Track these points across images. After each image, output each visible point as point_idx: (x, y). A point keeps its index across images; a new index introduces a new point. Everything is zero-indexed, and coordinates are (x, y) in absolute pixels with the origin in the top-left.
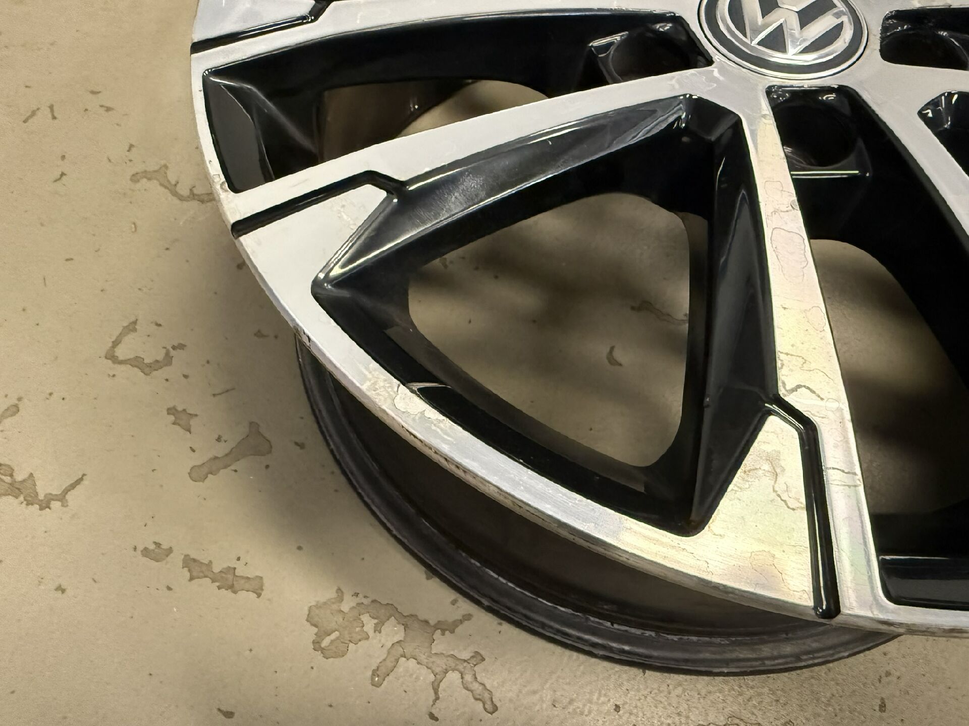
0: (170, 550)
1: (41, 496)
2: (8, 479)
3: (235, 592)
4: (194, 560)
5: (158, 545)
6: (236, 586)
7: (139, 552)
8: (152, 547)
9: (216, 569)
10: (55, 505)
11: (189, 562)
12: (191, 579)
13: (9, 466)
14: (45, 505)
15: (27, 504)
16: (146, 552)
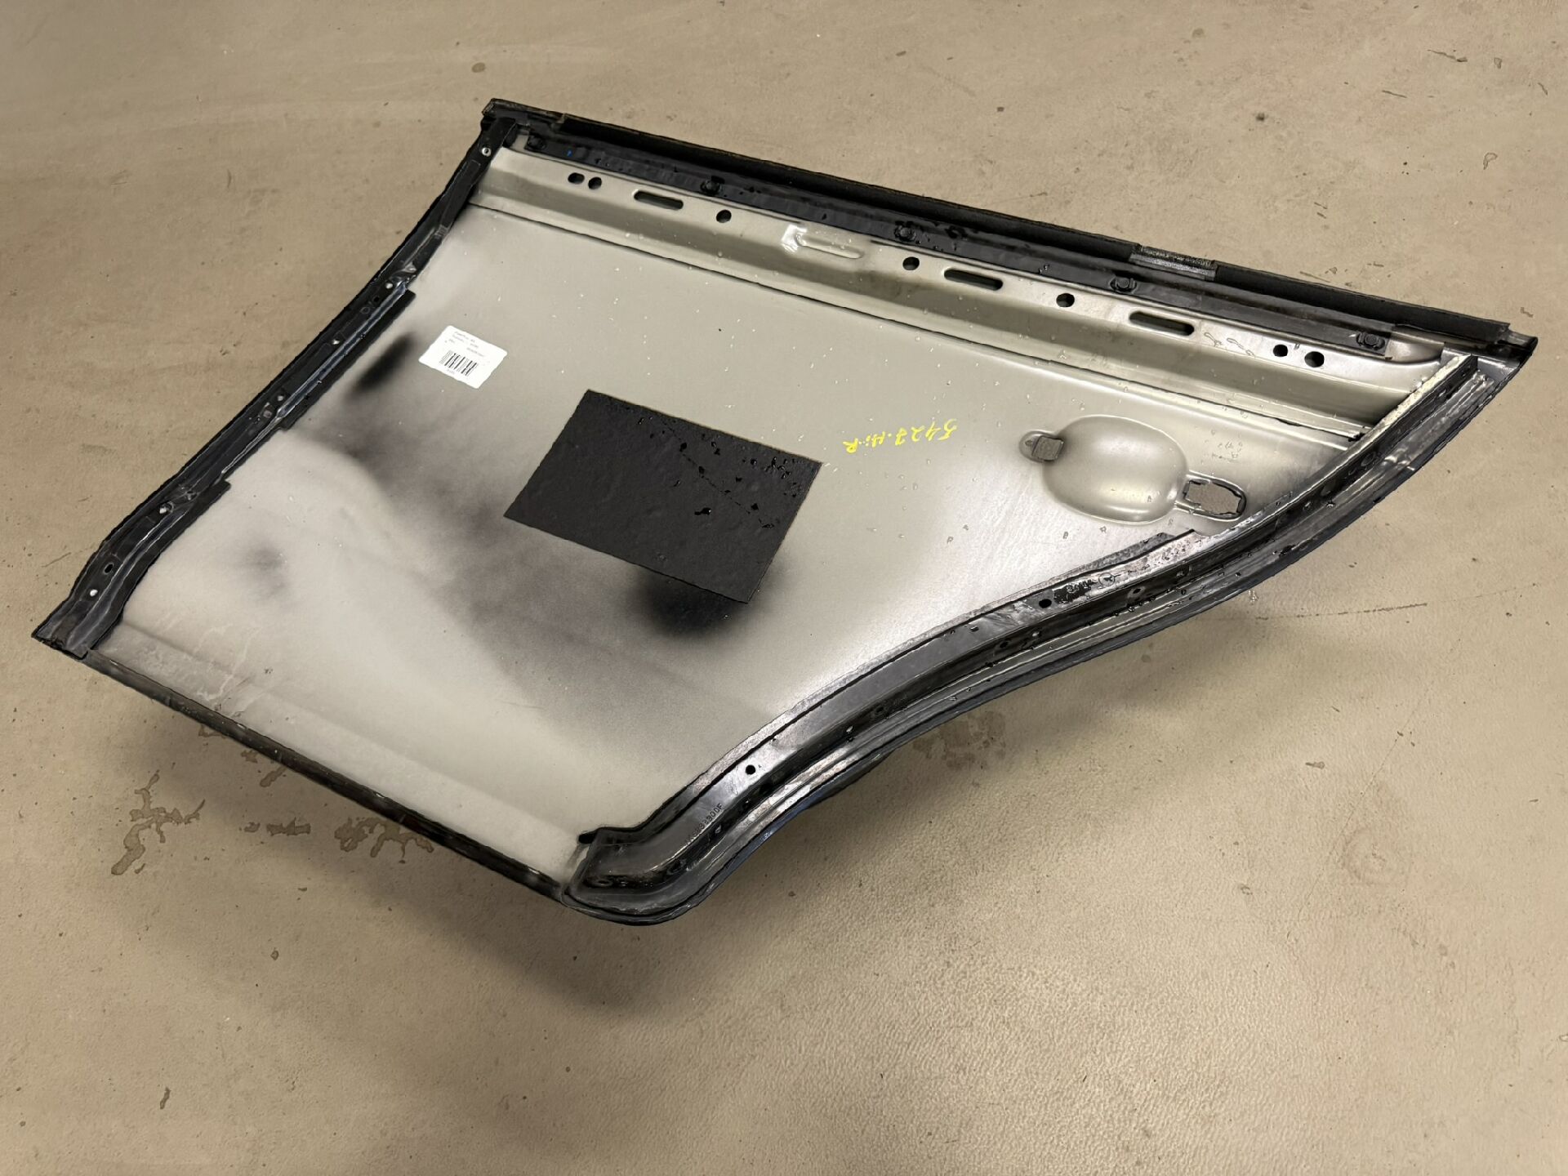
0: (259, 825)
1: (184, 817)
2: (163, 814)
3: (296, 835)
4: (272, 826)
5: (252, 824)
6: (296, 832)
7: (243, 831)
8: (249, 826)
9: (284, 826)
10: (193, 820)
11: (270, 828)
12: (272, 835)
13: (162, 808)
14: (188, 821)
15: (178, 823)
16: (247, 830)
